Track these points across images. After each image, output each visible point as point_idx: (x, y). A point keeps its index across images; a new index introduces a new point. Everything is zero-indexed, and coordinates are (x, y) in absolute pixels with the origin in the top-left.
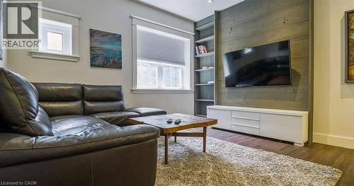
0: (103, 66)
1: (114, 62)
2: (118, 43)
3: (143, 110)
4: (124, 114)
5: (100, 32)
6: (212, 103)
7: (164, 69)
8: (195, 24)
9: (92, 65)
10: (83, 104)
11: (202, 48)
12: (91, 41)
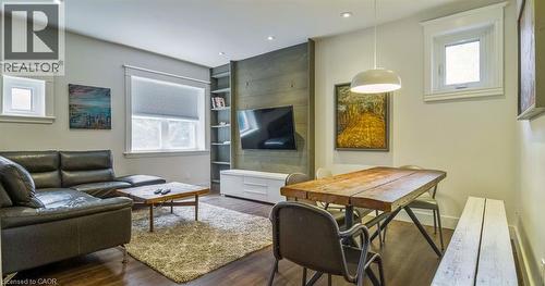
0: (87, 127)
1: (101, 122)
2: (107, 99)
3: (138, 179)
4: (111, 185)
5: (82, 87)
6: (227, 167)
7: (170, 126)
8: (211, 70)
9: (71, 127)
10: (61, 175)
11: (218, 99)
12: (70, 99)
